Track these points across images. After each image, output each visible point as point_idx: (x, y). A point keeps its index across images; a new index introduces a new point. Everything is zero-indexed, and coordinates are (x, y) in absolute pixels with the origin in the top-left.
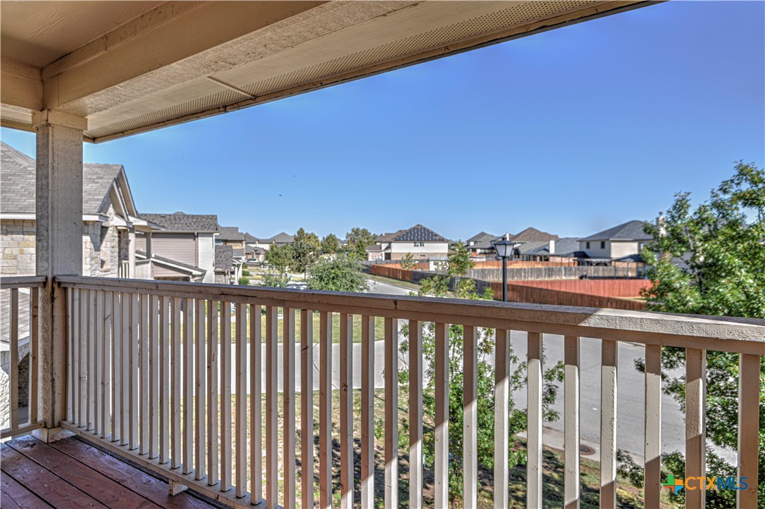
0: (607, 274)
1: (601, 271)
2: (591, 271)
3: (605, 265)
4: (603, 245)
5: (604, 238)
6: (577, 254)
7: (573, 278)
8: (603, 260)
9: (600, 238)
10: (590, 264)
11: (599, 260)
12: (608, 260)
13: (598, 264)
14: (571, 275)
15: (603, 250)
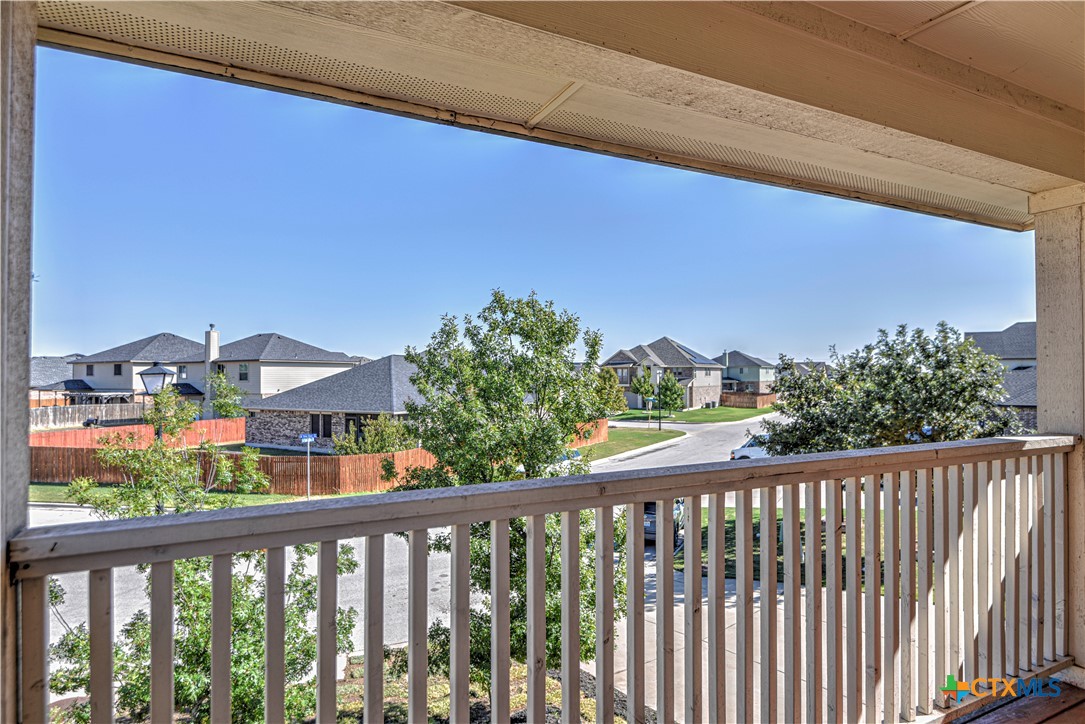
0: (126, 416)
1: (117, 412)
2: (101, 411)
3: (123, 400)
4: (118, 370)
5: (119, 359)
6: (70, 385)
7: (69, 425)
8: (120, 394)
9: (113, 359)
10: (98, 400)
11: (113, 394)
12: (128, 394)
13: (110, 400)
14: (65, 420)
15: (118, 377)
